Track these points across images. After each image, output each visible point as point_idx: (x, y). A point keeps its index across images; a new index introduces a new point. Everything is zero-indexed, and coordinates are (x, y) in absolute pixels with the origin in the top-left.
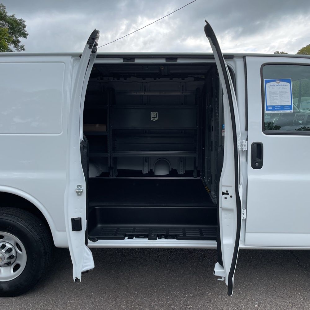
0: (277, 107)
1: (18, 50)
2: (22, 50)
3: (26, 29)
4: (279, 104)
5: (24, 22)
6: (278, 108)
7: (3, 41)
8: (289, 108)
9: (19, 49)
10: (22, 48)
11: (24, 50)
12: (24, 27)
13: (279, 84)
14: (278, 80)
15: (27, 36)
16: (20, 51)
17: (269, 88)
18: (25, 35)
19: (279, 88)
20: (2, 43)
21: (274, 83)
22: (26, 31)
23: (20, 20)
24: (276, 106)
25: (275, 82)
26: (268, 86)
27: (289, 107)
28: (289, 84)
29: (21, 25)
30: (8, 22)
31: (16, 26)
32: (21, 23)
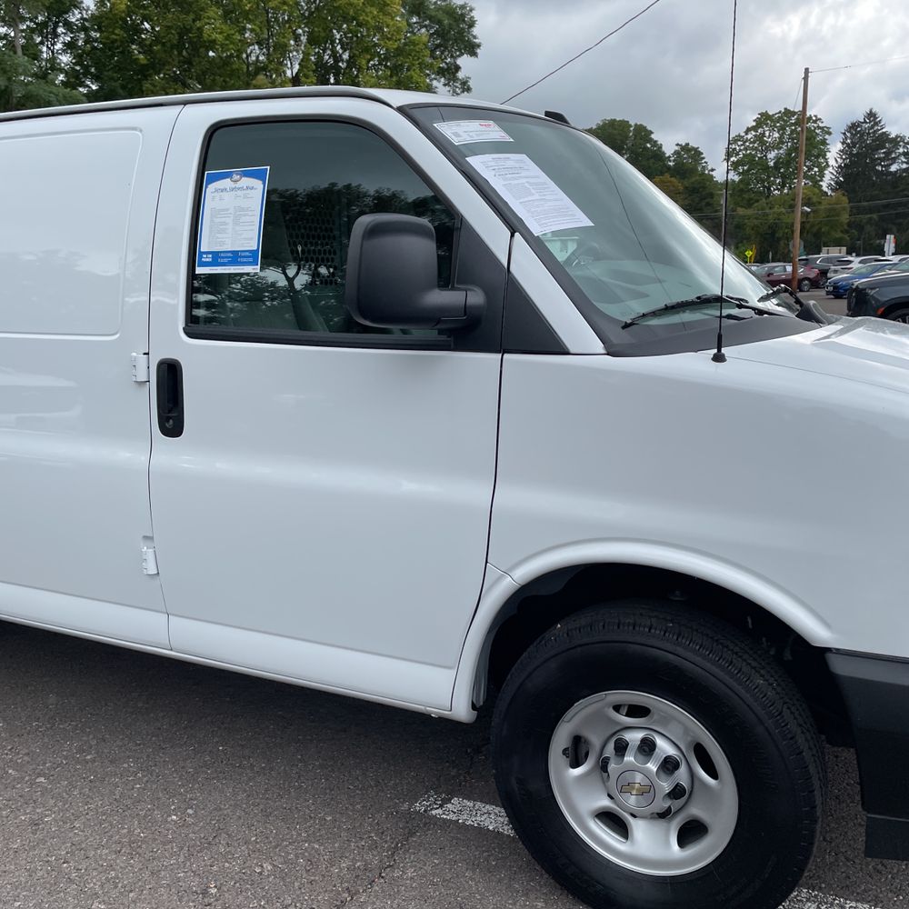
0: (222, 255)
1: (454, 91)
2: (463, 92)
3: (475, 31)
4: (228, 246)
5: (471, 10)
6: (226, 260)
7: (413, 73)
8: (251, 260)
9: (457, 90)
10: (466, 87)
11: (469, 90)
12: (472, 24)
13: (239, 185)
14: (237, 173)
15: (478, 51)
16: (458, 94)
17: (213, 198)
18: (472, 49)
19: (237, 196)
20: (412, 78)
21: (226, 183)
22: (475, 37)
23: (463, 7)
24: (221, 252)
25: (229, 180)
26: (210, 190)
27: (250, 257)
28: (260, 182)
29: (464, 20)
30: (430, 18)
31: (450, 24)
32: (463, 15)
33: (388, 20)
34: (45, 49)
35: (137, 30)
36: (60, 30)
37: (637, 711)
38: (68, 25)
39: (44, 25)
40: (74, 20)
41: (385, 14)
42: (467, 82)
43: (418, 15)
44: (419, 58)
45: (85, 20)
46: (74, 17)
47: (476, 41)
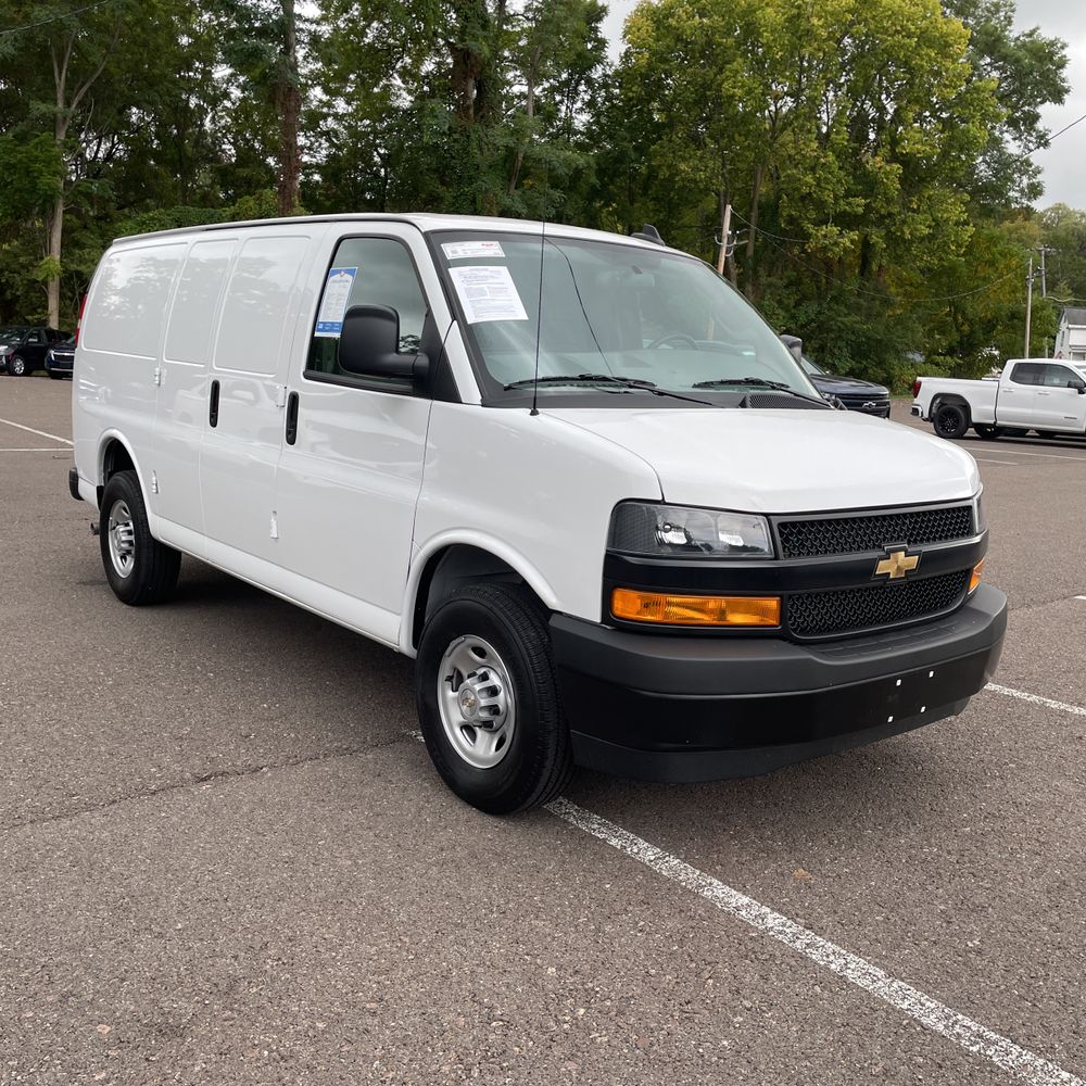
1: (1026, 147)
2: (1038, 147)
3: (1064, 73)
5: (1062, 48)
9: (1031, 145)
10: (1043, 142)
12: (1062, 64)
15: (1066, 97)
18: (1057, 94)
20: (969, 132)
22: (1063, 80)
23: (1052, 44)
29: (1051, 59)
30: (1004, 58)
31: (1031, 65)
32: (1052, 54)
33: (948, 64)
34: (563, 108)
35: (660, 85)
36: (582, 88)
37: (481, 652)
38: (590, 82)
39: (566, 83)
40: (595, 77)
41: (946, 56)
42: (1046, 134)
43: (991, 54)
44: (982, 108)
45: (608, 76)
46: (597, 73)
47: (1065, 84)
